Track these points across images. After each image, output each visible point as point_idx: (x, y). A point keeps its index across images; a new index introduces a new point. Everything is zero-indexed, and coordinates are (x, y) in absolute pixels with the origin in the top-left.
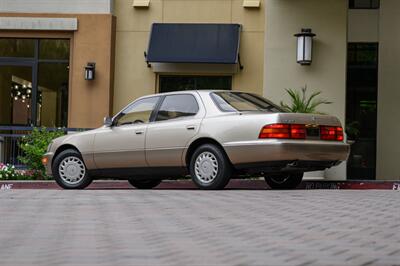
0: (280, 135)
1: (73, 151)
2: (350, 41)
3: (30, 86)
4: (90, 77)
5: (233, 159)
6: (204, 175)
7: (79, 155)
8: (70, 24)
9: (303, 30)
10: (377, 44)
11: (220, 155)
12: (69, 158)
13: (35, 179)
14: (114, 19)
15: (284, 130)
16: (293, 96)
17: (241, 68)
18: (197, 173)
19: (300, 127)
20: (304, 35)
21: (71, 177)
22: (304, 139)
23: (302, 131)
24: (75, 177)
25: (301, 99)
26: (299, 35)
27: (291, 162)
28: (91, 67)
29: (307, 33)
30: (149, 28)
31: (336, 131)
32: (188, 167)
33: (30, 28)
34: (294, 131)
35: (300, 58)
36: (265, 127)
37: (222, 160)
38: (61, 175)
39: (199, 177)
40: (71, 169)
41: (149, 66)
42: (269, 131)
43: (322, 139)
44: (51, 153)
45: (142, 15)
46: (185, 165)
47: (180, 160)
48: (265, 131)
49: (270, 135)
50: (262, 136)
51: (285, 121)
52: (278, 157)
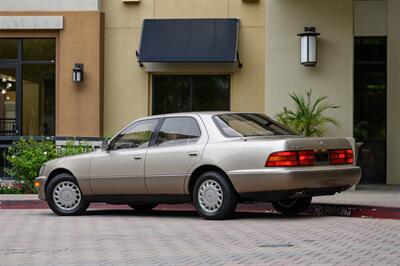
0: (288, 163)
1: (67, 176)
2: (357, 35)
3: (10, 79)
4: (78, 79)
5: (239, 189)
6: (208, 204)
7: (74, 180)
8: (54, 23)
9: (306, 29)
10: (385, 37)
11: (225, 184)
12: (63, 183)
13: (22, 192)
14: (102, 16)
15: (292, 157)
16: (297, 101)
17: (241, 66)
18: (200, 202)
19: (309, 152)
20: (308, 35)
21: (67, 204)
22: (313, 165)
23: (311, 158)
24: (70, 203)
25: (306, 104)
26: (303, 35)
27: (300, 190)
28: (79, 69)
29: (310, 32)
30: (140, 25)
31: (346, 154)
32: (191, 195)
33: (13, 27)
34: (302, 158)
35: (304, 59)
36: (272, 155)
37: (227, 188)
38: (56, 202)
39: (203, 207)
40: (66, 195)
41: (142, 66)
42: (276, 158)
43: (331, 164)
44: (44, 177)
45: (133, 11)
46: (187, 192)
47: (183, 188)
48: (272, 159)
49: (277, 164)
50: (269, 164)
51: (293, 148)
52: (286, 186)
